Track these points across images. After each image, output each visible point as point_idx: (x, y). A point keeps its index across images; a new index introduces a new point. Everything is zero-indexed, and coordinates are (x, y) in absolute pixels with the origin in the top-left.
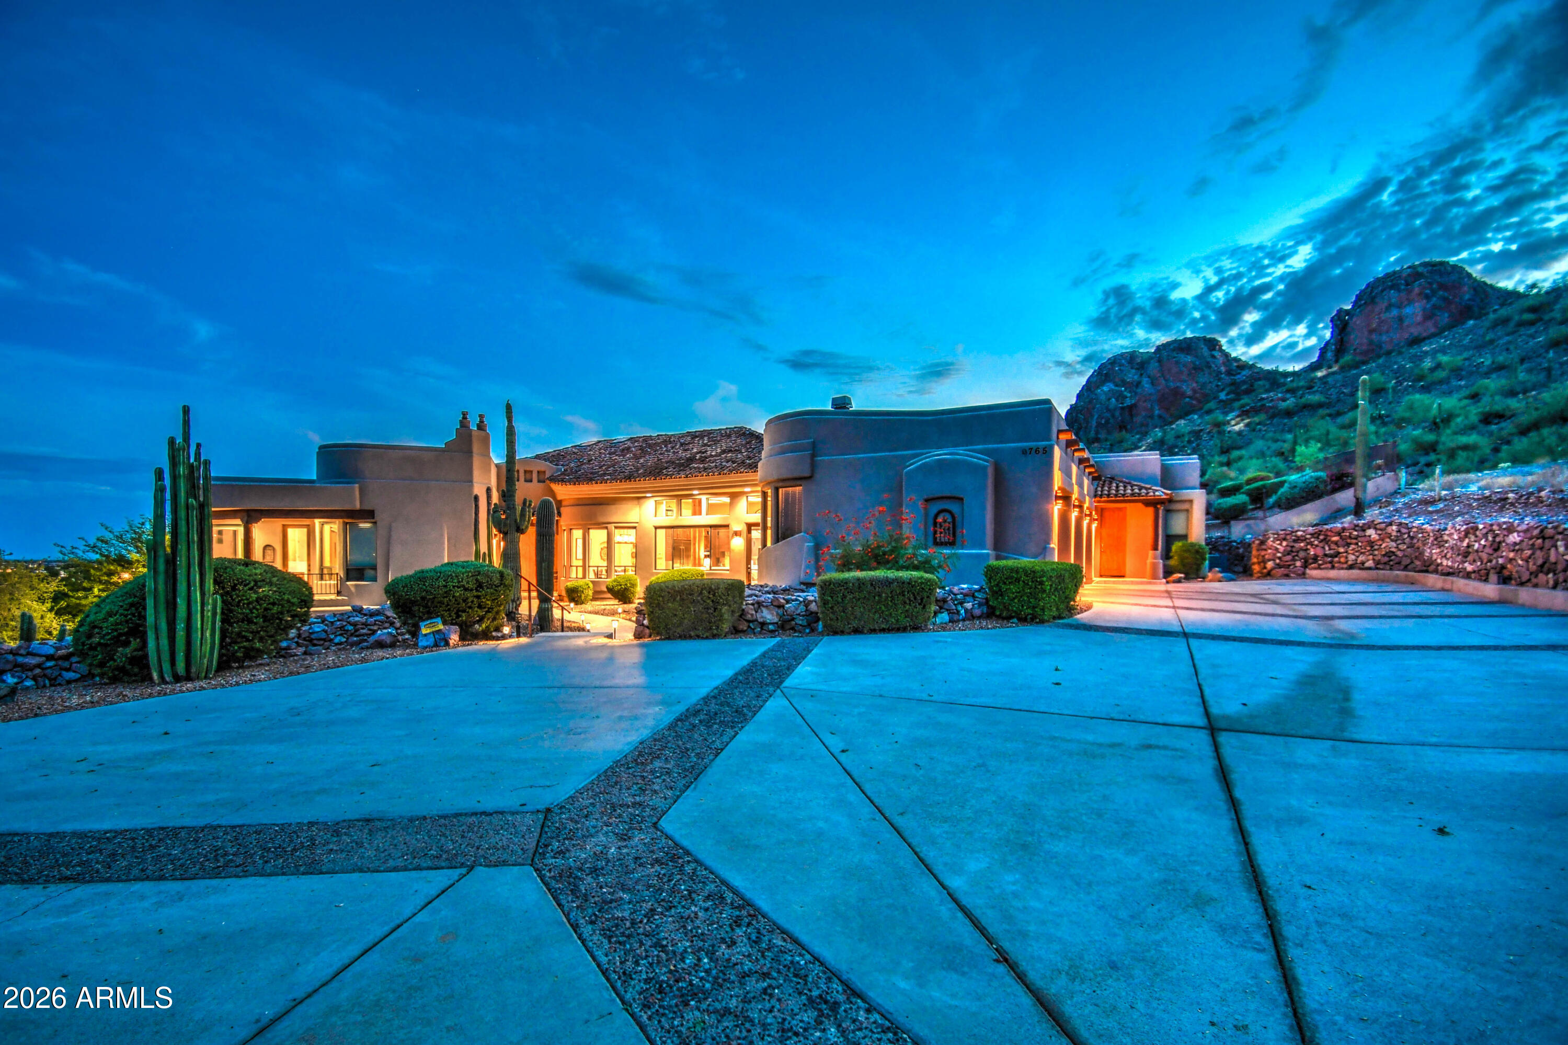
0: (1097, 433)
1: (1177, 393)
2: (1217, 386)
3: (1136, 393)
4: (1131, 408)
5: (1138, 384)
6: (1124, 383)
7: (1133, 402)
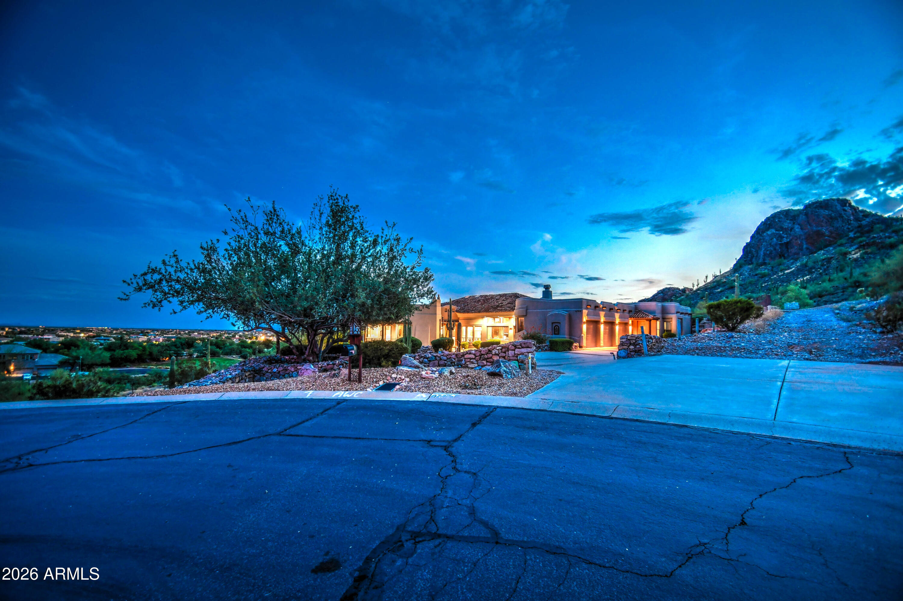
0: (764, 260)
1: (819, 234)
2: (848, 228)
3: (790, 234)
4: (787, 244)
5: (792, 229)
6: (782, 229)
7: (788, 240)
